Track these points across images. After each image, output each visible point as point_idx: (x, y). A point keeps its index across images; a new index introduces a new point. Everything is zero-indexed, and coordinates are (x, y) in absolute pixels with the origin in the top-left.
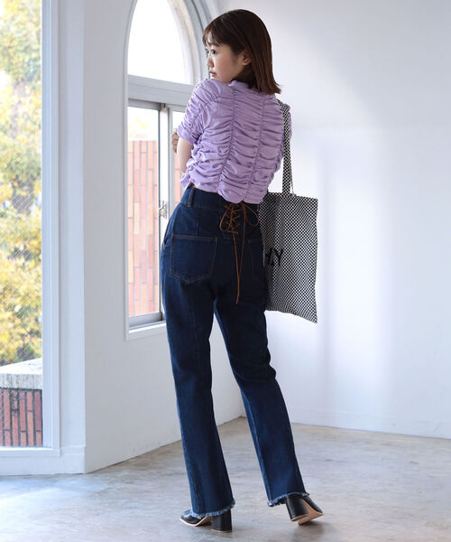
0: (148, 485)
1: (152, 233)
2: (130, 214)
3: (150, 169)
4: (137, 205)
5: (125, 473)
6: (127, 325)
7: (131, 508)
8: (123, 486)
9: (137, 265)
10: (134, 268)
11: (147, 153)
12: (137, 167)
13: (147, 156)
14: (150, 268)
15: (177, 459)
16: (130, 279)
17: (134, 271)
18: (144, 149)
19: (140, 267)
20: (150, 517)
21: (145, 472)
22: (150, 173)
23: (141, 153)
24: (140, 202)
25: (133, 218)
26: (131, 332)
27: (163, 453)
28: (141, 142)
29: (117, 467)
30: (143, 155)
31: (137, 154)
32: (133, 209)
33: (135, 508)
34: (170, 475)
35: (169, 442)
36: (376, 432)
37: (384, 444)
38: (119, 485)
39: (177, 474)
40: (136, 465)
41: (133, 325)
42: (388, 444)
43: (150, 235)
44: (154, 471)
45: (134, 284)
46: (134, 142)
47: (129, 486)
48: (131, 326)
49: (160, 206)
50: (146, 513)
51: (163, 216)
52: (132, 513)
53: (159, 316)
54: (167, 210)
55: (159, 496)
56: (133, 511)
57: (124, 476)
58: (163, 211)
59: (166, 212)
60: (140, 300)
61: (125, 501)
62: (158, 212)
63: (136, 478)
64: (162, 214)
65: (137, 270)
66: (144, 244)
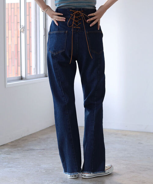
0: (17, 156)
1: (16, 43)
2: (7, 36)
3: (16, 16)
4: (10, 31)
5: (6, 149)
6: (6, 81)
7: (9, 167)
8: (5, 156)
9: (10, 57)
10: (9, 59)
11: (14, 8)
12: (10, 14)
13: (14, 9)
14: (16, 59)
15: (30, 143)
16: (7, 64)
18: (13, 7)
20: (19, 172)
21: (16, 149)
22: (16, 17)
23: (11, 8)
24: (11, 30)
25: (8, 37)
26: (8, 84)
27: (23, 140)
28: (11, 4)
29: (2, 147)
30: (13, 10)
31: (10, 9)
32: (8, 33)
33: (12, 167)
34: (28, 150)
35: (26, 135)
36: (118, 130)
37: (124, 135)
38: (3, 156)
39: (31, 150)
40: (11, 146)
42: (126, 135)
43: (16, 45)
44: (19, 149)
45: (9, 66)
46: (8, 4)
47: (9, 156)
48: (8, 81)
49: (21, 28)
50: (17, 170)
51: (22, 32)
52: (10, 170)
53: (21, 78)
54: (24, 29)
55: (23, 161)
56: (10, 168)
57: (6, 151)
58: (22, 30)
59: (24, 30)
60: (11, 74)
61: (6, 163)
62: (20, 30)
63: (11, 152)
64: (22, 31)
65: (10, 60)
66: (13, 49)
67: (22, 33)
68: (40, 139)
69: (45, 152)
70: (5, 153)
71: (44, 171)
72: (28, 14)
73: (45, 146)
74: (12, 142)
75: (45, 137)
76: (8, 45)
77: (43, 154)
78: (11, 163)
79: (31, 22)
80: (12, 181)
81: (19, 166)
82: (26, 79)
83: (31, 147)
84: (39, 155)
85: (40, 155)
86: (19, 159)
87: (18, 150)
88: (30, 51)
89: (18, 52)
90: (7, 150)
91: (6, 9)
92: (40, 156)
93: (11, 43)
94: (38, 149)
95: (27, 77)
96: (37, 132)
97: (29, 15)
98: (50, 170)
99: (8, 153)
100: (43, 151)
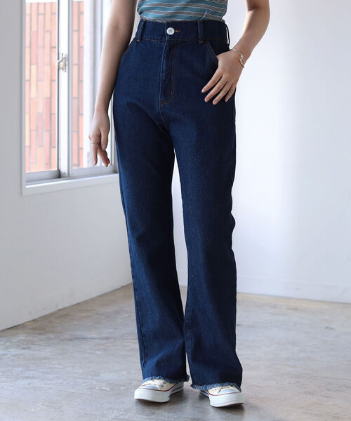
0: (46, 351)
1: (49, 96)
2: (27, 78)
3: (48, 31)
4: (34, 67)
5: (21, 337)
6: (24, 181)
7: (28, 377)
8: (19, 351)
9: (33, 127)
10: (30, 131)
11: (44, 14)
12: (34, 29)
14: (47, 131)
15: (76, 323)
16: (27, 143)
17: (30, 133)
18: (41, 11)
19: (37, 130)
20: (51, 388)
21: (43, 337)
22: (47, 35)
23: (38, 14)
24: (37, 64)
25: (30, 80)
26: (27, 187)
28: (38, 4)
29: (12, 331)
30: (41, 17)
31: (34, 16)
32: (30, 72)
33: (33, 377)
34: (71, 340)
35: (67, 305)
38: (13, 351)
39: (78, 339)
40: (33, 329)
41: (30, 181)
43: (47, 98)
44: (51, 336)
45: (30, 147)
46: (31, 4)
47: (26, 352)
48: (27, 182)
49: (59, 59)
50: (45, 384)
51: (63, 69)
52: (29, 384)
53: (57, 174)
54: (66, 63)
55: (59, 364)
56: (30, 381)
57: (20, 341)
58: (62, 64)
59: (65, 65)
60: (36, 163)
61: (20, 369)
62: (57, 65)
63: (33, 343)
64: (61, 67)
65: (34, 133)
66: (41, 108)
67: (61, 71)
68: (99, 314)
69: (110, 345)
70: (18, 346)
71: (108, 389)
72: (75, 27)
73: (111, 330)
74: (34, 320)
75: (110, 309)
76: (30, 98)
77: (105, 349)
78: (32, 368)
79: (82, 47)
80: (32, 410)
81: (50, 377)
82: (69, 177)
83: (79, 333)
84: (97, 352)
85: (98, 350)
86: (49, 359)
87: (49, 339)
88: (80, 114)
89: (51, 114)
90: (24, 338)
91: (25, 15)
92: (99, 353)
93: (35, 93)
94: (93, 339)
95: (71, 172)
96: (93, 299)
97: (79, 30)
98: (121, 386)
99: (25, 346)
100: (105, 341)
